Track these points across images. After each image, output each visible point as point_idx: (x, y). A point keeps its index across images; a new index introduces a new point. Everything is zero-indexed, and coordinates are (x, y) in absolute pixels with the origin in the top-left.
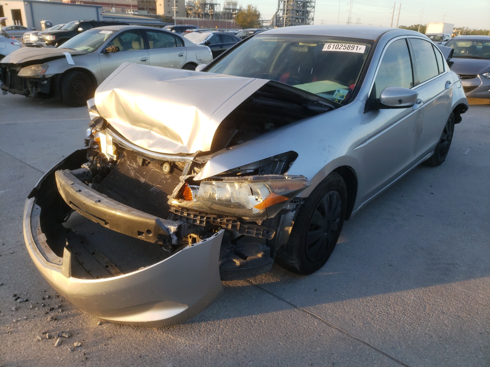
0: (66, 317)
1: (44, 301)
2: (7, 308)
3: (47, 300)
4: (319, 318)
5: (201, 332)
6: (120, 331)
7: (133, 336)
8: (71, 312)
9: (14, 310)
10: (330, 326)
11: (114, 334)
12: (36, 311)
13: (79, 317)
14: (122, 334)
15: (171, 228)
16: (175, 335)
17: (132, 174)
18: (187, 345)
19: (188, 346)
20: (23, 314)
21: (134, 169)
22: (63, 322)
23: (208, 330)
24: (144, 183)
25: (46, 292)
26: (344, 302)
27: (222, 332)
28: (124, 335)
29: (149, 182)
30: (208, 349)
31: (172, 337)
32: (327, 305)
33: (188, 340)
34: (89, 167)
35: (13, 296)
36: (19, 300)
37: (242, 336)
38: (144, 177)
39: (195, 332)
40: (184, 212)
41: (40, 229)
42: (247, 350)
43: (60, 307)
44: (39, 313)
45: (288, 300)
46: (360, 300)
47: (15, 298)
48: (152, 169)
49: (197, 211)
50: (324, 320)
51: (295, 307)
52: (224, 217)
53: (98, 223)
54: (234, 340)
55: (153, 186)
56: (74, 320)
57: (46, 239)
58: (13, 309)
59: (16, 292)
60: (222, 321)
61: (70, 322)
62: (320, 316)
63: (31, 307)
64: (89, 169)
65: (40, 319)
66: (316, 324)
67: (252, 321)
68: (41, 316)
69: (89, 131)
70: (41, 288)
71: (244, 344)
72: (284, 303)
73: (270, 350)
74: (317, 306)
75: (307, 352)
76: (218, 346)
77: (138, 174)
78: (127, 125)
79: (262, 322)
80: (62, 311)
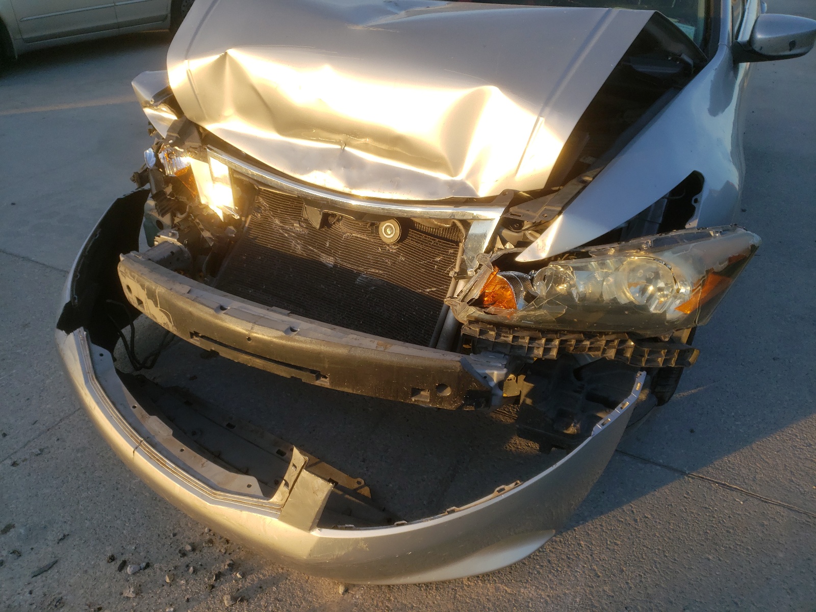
0: (259, 590)
1: (185, 560)
2: (111, 594)
3: (191, 555)
4: (736, 488)
5: (554, 565)
6: (396, 598)
7: (428, 603)
8: (264, 576)
9: (131, 595)
10: (766, 502)
11: (387, 607)
12: (184, 587)
13: (287, 581)
14: (402, 604)
15: (493, 373)
16: (510, 583)
17: (298, 248)
18: (546, 602)
19: (549, 602)
20: (159, 601)
21: (299, 236)
22: (262, 603)
23: (564, 557)
24: (335, 266)
25: (177, 536)
26: (754, 446)
27: (591, 555)
28: (409, 606)
29: (345, 264)
30: (590, 599)
31: (507, 588)
32: (731, 458)
33: (540, 587)
34: (178, 240)
35: (108, 562)
36: (129, 570)
37: (633, 557)
38: (329, 254)
39: (542, 566)
40: (502, 335)
41: (137, 405)
42: (663, 585)
43: (233, 567)
44: (194, 590)
45: (661, 461)
46: (776, 438)
47: (115, 565)
48: (344, 233)
49: (535, 329)
50: (748, 490)
51: (683, 473)
52: (597, 336)
53: (292, 377)
54: (624, 569)
55: (359, 274)
56: (282, 593)
57: (171, 432)
58: (129, 593)
59: (109, 551)
60: (575, 530)
61: (276, 599)
62: (736, 484)
63: (168, 580)
64: (179, 244)
65: (203, 605)
66: (742, 503)
67: (628, 518)
68: (203, 597)
69: (150, 154)
70: (161, 529)
71: (649, 573)
72: (658, 468)
73: (702, 575)
74: (716, 463)
75: (767, 566)
76: (606, 588)
77: (313, 246)
78: (270, 135)
79: (647, 518)
80: (244, 575)
